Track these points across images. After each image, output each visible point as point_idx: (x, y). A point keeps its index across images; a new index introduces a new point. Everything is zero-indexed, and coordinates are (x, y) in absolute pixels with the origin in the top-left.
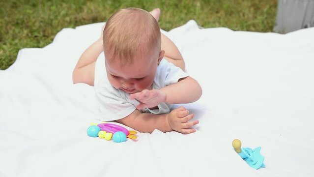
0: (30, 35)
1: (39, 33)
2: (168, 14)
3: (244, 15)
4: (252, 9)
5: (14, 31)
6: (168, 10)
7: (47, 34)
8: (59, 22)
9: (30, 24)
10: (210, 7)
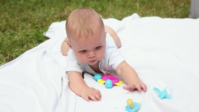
0: (32, 26)
1: (38, 25)
2: (119, 11)
3: (168, 9)
4: (173, 6)
5: (22, 24)
6: (119, 8)
7: (43, 26)
8: (50, 18)
9: (32, 20)
10: (145, 6)
